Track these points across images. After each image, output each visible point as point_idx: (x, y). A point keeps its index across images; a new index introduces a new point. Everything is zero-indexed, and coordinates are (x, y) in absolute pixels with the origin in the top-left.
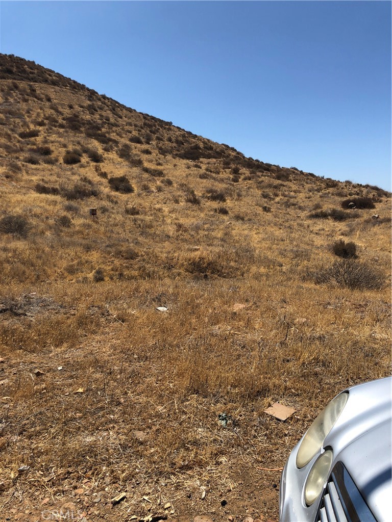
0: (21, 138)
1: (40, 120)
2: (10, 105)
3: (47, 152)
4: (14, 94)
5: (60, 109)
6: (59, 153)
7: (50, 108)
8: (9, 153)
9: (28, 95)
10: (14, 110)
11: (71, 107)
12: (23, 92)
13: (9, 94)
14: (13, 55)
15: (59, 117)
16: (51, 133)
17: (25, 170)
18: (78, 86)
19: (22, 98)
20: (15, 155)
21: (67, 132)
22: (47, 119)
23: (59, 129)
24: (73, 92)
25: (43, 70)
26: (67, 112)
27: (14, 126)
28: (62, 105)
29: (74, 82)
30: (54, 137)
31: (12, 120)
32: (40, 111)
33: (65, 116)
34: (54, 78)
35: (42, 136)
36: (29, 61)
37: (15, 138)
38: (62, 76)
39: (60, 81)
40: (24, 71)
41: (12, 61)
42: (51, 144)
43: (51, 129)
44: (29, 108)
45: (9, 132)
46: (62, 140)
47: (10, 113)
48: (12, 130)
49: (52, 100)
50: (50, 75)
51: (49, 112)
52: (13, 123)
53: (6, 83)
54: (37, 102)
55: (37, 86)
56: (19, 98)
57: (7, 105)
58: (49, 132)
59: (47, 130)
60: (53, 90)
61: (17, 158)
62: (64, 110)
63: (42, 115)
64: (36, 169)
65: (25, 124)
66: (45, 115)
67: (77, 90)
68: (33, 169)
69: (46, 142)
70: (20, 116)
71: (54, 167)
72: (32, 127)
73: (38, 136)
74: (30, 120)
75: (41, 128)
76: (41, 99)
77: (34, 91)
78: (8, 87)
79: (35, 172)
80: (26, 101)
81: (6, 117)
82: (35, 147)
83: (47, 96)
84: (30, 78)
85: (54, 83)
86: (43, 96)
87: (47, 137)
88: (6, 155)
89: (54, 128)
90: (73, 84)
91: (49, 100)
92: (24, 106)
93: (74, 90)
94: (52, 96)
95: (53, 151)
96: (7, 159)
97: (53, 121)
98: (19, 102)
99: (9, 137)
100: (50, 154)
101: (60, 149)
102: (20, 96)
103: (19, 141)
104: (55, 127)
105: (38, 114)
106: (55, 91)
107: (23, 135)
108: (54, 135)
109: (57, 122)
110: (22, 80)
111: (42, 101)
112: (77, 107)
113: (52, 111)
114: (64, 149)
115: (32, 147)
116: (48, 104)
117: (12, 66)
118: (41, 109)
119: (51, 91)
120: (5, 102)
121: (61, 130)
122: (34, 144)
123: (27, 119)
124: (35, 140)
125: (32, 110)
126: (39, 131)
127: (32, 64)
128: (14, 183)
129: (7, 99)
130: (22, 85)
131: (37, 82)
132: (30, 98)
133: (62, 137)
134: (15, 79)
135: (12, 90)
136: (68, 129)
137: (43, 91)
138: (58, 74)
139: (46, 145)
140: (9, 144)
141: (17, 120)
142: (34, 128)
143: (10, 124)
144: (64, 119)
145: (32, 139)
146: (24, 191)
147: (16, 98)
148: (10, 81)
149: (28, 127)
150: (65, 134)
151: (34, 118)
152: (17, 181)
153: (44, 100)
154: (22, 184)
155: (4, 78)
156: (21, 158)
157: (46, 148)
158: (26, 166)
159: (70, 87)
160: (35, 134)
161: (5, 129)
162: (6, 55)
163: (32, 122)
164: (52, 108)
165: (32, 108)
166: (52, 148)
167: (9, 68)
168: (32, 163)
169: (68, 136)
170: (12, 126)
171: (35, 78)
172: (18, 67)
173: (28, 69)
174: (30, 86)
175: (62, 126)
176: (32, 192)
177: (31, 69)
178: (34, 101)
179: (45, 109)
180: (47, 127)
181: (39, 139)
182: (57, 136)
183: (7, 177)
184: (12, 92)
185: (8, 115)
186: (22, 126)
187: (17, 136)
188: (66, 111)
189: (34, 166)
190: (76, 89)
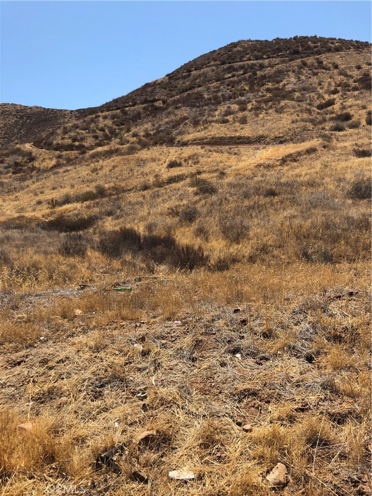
0: (319, 110)
1: (333, 88)
2: (303, 82)
3: (348, 117)
4: (304, 72)
5: (349, 73)
6: (360, 116)
7: (339, 75)
8: (315, 125)
9: (316, 69)
10: (307, 86)
11: (359, 68)
12: (311, 67)
13: (300, 73)
14: (297, 36)
15: (350, 81)
16: (346, 98)
17: (335, 138)
18: (361, 45)
19: (311, 73)
20: (321, 126)
21: (362, 93)
22: (339, 86)
23: (353, 92)
24: (358, 52)
25: (326, 40)
26: (356, 74)
27: (310, 100)
28: (350, 68)
29: (357, 42)
30: (350, 101)
31: (307, 95)
32: (330, 80)
33: (355, 78)
34: (337, 44)
35: (339, 103)
36: (311, 37)
37: (314, 111)
38: (344, 40)
39: (343, 45)
40: (309, 48)
41: (297, 42)
42: (349, 109)
43: (345, 94)
44: (320, 81)
45: (308, 107)
46: (359, 102)
47: (304, 89)
48: (310, 104)
49: (339, 67)
50: (333, 43)
51: (339, 78)
52: (309, 98)
53: (295, 64)
54: (326, 72)
55: (323, 57)
56: (309, 74)
57: (300, 83)
58: (344, 97)
59: (342, 96)
60: (339, 56)
61: (323, 129)
62: (353, 73)
63: (333, 84)
64: (345, 136)
65: (320, 96)
66: (336, 83)
67: (361, 50)
68: (341, 136)
69: (344, 108)
70: (314, 90)
71: (360, 130)
72: (327, 97)
73: (334, 104)
74: (324, 91)
75: (335, 96)
76: (329, 69)
77: (322, 62)
78: (298, 66)
79: (343, 138)
80: (315, 74)
81: (302, 94)
82: (334, 115)
83: (334, 64)
84: (314, 52)
85: (338, 50)
86: (330, 65)
87: (344, 103)
88: (313, 128)
89: (348, 93)
90: (356, 44)
91: (336, 67)
92: (315, 80)
93: (358, 50)
94: (339, 62)
95: (353, 116)
96: (315, 131)
97: (346, 87)
98: (310, 77)
99: (309, 111)
100: (351, 119)
101: (360, 112)
102: (310, 72)
103: (318, 113)
104: (349, 91)
105: (329, 84)
106: (341, 57)
107: (320, 107)
108: (350, 100)
109: (349, 86)
110: (309, 56)
111: (330, 70)
112: (364, 66)
113: (342, 77)
114: (365, 111)
115: (331, 116)
116: (336, 71)
117: (298, 47)
118: (331, 78)
119: (337, 58)
120: (298, 81)
121: (356, 93)
122: (332, 113)
123: (321, 91)
124: (333, 108)
125: (322, 82)
126: (334, 99)
127: (314, 39)
128: (332, 152)
129: (299, 78)
130: (310, 60)
131: (322, 54)
132: (320, 70)
133: (359, 100)
134: (302, 57)
135: (302, 68)
136: (362, 90)
137: (329, 61)
138: (339, 39)
139: (345, 111)
140: (311, 117)
141: (312, 94)
142: (329, 98)
143: (306, 100)
144: (355, 82)
145: (330, 108)
146: (344, 158)
147: (306, 74)
148: (299, 60)
149: (323, 98)
150: (361, 96)
151: (326, 88)
152: (334, 149)
153: (331, 69)
154: (339, 151)
155: (294, 60)
156: (327, 128)
157: (346, 113)
158: (335, 134)
159: (354, 48)
160: (331, 103)
161: (304, 105)
162: (291, 38)
163: (325, 93)
164: (340, 74)
165: (322, 80)
166: (352, 113)
167: (296, 49)
168: (339, 131)
169: (365, 97)
170: (308, 101)
171: (319, 50)
172: (303, 46)
173: (311, 44)
174: (317, 59)
175: (355, 89)
176: (352, 157)
177: (315, 43)
178: (323, 73)
179: (335, 77)
180: (341, 93)
181: (337, 107)
182: (353, 99)
183: (324, 147)
184: (302, 70)
185: (303, 92)
186: (318, 98)
187: (315, 109)
188: (355, 72)
189: (341, 133)
190: (360, 48)
